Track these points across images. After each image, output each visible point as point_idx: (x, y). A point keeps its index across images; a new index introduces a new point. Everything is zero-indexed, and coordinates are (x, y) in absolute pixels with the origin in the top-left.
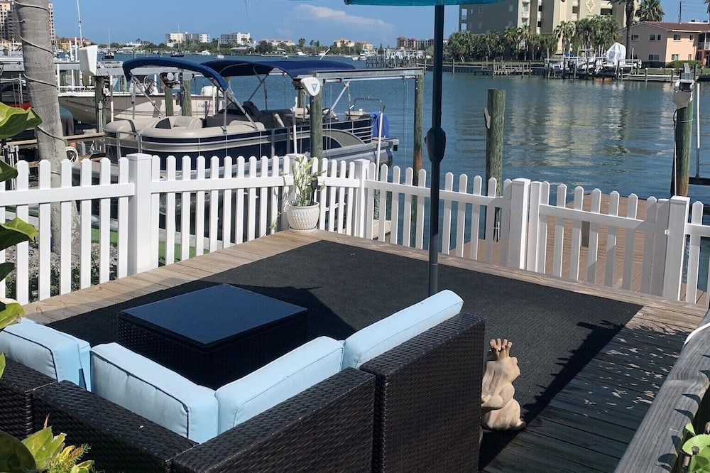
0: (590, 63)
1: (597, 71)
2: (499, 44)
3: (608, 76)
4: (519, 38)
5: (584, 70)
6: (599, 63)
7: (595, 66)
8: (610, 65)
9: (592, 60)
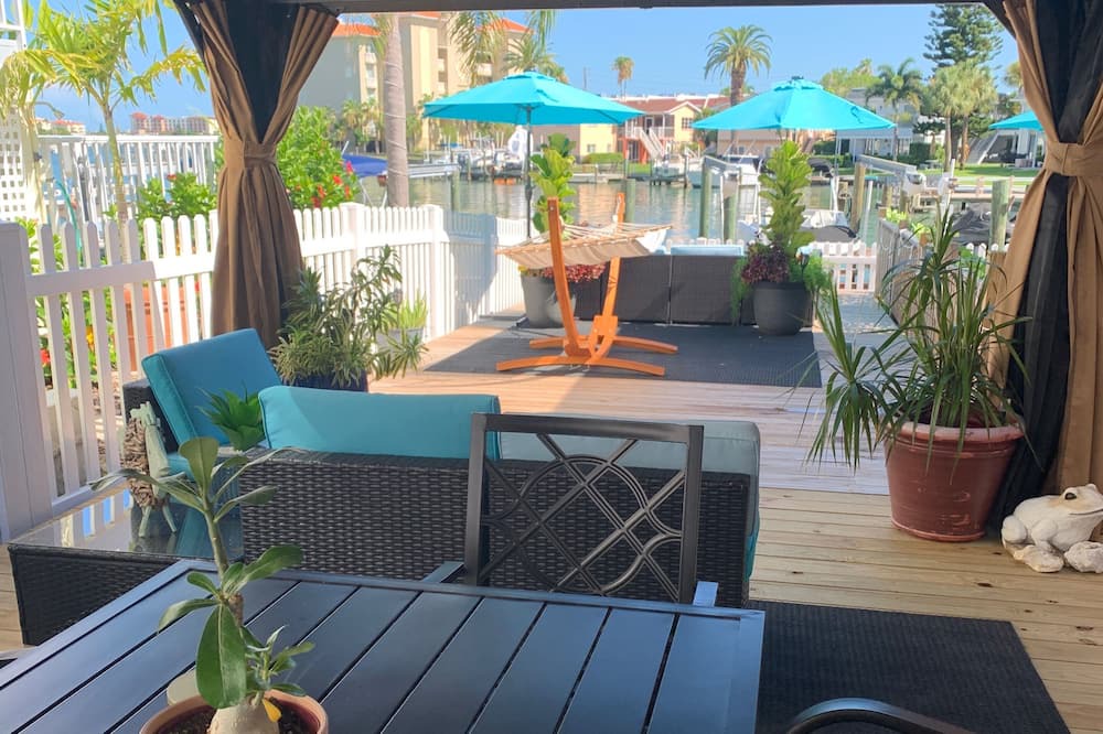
0: (489, 158)
1: (498, 169)
2: (336, 127)
3: (511, 177)
4: (364, 118)
5: (479, 168)
6: (500, 157)
7: (495, 161)
8: (514, 161)
9: (489, 153)
